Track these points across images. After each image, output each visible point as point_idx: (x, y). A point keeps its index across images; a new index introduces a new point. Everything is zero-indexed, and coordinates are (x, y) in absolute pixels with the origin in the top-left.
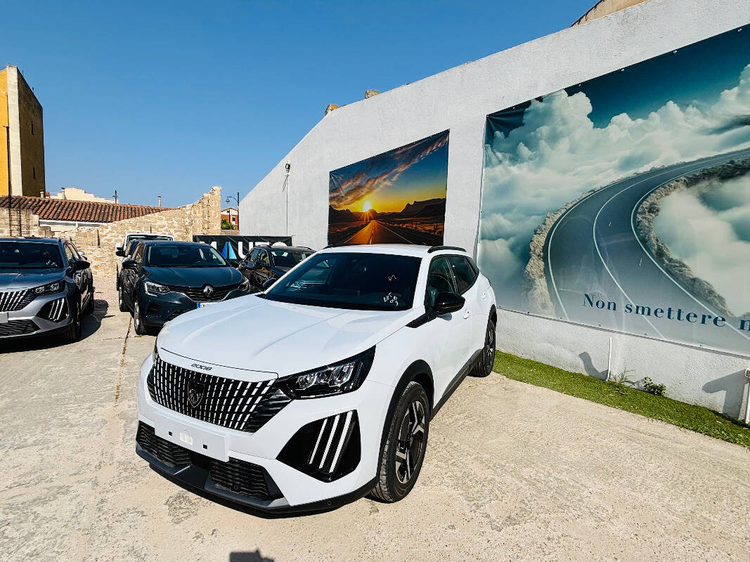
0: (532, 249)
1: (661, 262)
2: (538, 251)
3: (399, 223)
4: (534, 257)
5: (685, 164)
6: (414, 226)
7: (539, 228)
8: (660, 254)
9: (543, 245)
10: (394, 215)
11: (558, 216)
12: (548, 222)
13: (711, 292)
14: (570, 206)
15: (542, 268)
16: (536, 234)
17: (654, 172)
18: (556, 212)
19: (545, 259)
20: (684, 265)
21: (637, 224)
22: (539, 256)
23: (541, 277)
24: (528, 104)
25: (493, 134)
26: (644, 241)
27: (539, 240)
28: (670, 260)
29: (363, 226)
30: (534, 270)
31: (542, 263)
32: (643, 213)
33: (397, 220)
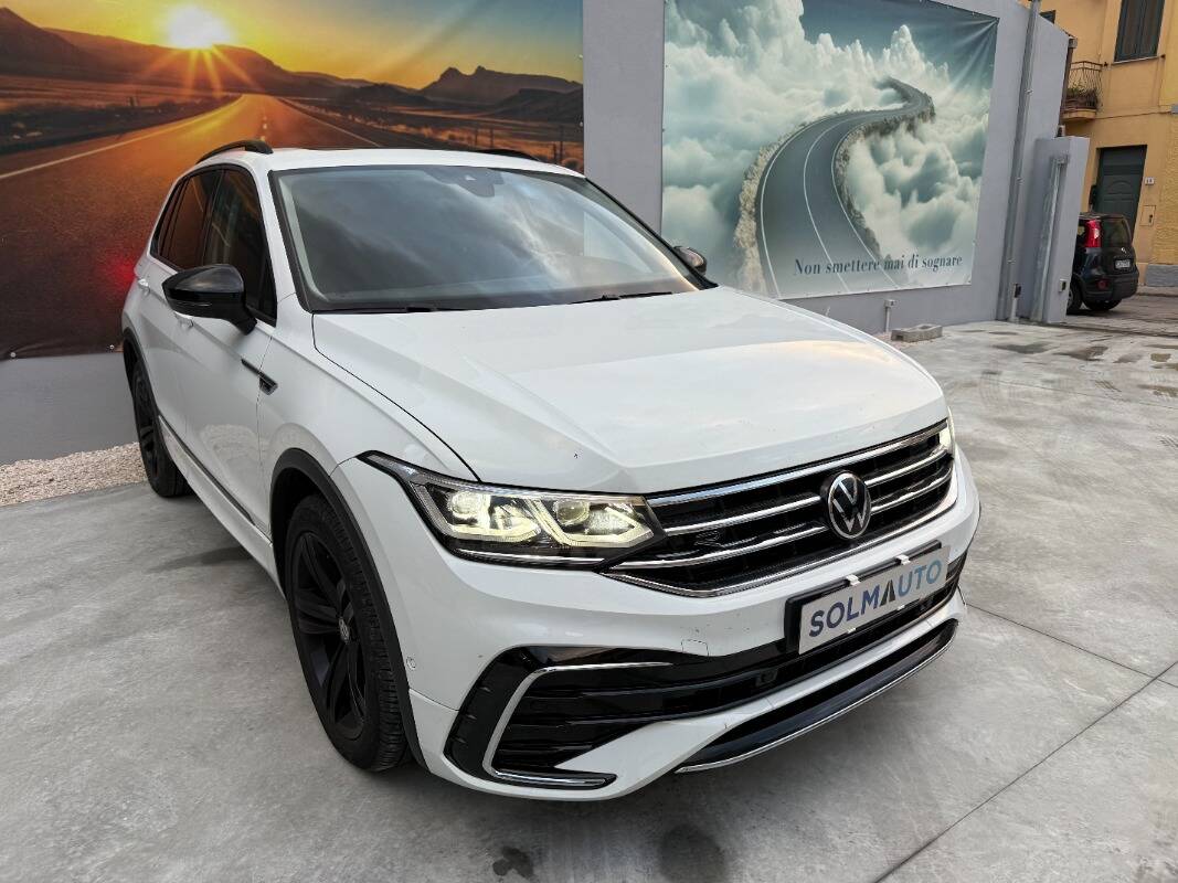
0: (742, 201)
1: (849, 213)
2: (749, 205)
4: (745, 215)
5: (864, 113)
7: (750, 169)
8: (850, 206)
9: (754, 196)
11: (770, 155)
12: (760, 162)
13: (874, 240)
14: (783, 141)
15: (754, 232)
16: (747, 178)
17: (847, 114)
18: (768, 147)
19: (757, 217)
20: (861, 217)
21: (836, 171)
22: (750, 213)
23: (752, 244)
26: (840, 192)
27: (751, 188)
28: (855, 211)
30: (745, 236)
31: (754, 224)
32: (839, 160)
33: (404, 110)
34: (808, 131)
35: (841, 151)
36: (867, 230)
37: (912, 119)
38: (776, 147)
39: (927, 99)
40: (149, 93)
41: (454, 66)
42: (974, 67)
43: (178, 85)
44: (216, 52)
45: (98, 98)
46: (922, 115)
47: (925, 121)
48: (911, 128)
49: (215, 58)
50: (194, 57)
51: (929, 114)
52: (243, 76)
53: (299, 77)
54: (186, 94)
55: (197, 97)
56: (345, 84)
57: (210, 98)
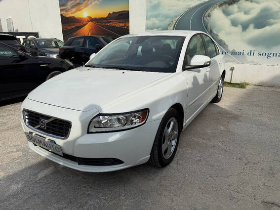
1: (211, 35)
3: (105, 23)
6: (114, 24)
7: (170, 23)
8: (211, 32)
10: (102, 19)
11: (177, 19)
12: (173, 21)
13: (225, 44)
14: (182, 14)
16: (169, 26)
20: (218, 35)
21: (204, 21)
26: (206, 28)
28: (214, 34)
29: (84, 25)
32: (206, 17)
33: (104, 21)
34: (191, 10)
35: (207, 14)
36: (221, 40)
38: (179, 16)
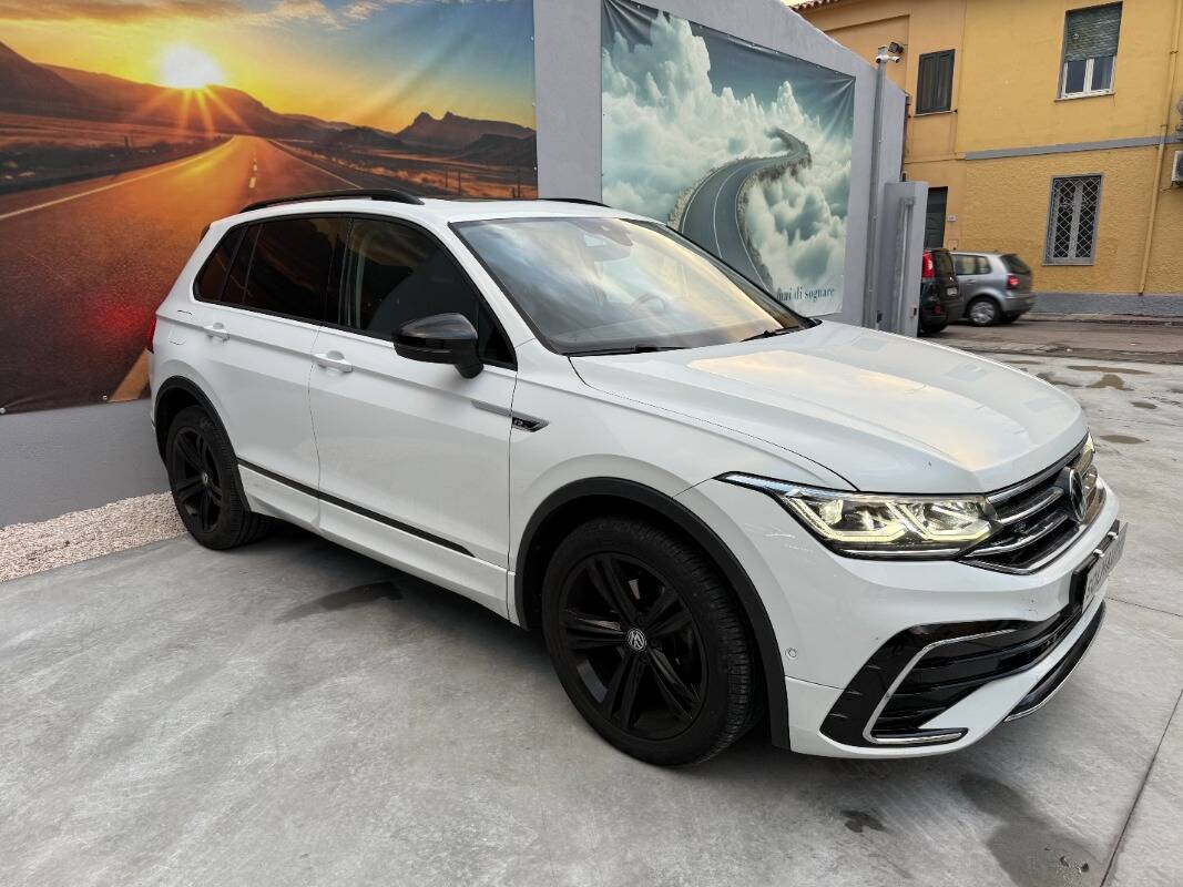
1: (749, 250)
5: (757, 159)
7: (672, 211)
8: (749, 244)
11: (687, 198)
12: (679, 204)
14: (697, 185)
16: (670, 218)
17: (746, 161)
18: (686, 190)
20: (758, 254)
21: (738, 212)
24: (654, 12)
25: (613, 35)
26: (742, 231)
28: (753, 248)
32: (741, 203)
33: (383, 153)
34: (716, 176)
35: (742, 194)
36: (763, 266)
37: (794, 165)
38: (692, 191)
39: (805, 147)
40: (143, 132)
41: (425, 111)
42: (839, 119)
43: (172, 125)
44: (210, 93)
45: (90, 137)
46: (801, 162)
47: (804, 167)
48: (794, 173)
49: (208, 100)
50: (187, 97)
51: (807, 161)
52: (234, 117)
53: (286, 118)
54: (180, 134)
55: (189, 137)
56: (329, 127)
57: (203, 139)
